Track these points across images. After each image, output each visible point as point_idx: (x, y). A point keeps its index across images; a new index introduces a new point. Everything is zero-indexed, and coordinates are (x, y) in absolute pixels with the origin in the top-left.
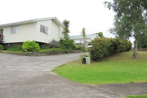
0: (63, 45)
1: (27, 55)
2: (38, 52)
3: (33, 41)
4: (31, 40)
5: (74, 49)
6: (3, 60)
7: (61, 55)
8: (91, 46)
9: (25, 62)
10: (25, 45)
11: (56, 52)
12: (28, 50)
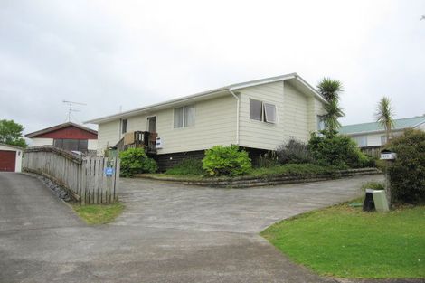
0: (319, 154)
1: (215, 186)
2: (246, 177)
3: (233, 147)
4: (226, 144)
5: (355, 164)
6: (147, 200)
7: (311, 185)
8: (390, 156)
9: (202, 206)
10: (210, 159)
11: (297, 175)
12: (217, 173)
